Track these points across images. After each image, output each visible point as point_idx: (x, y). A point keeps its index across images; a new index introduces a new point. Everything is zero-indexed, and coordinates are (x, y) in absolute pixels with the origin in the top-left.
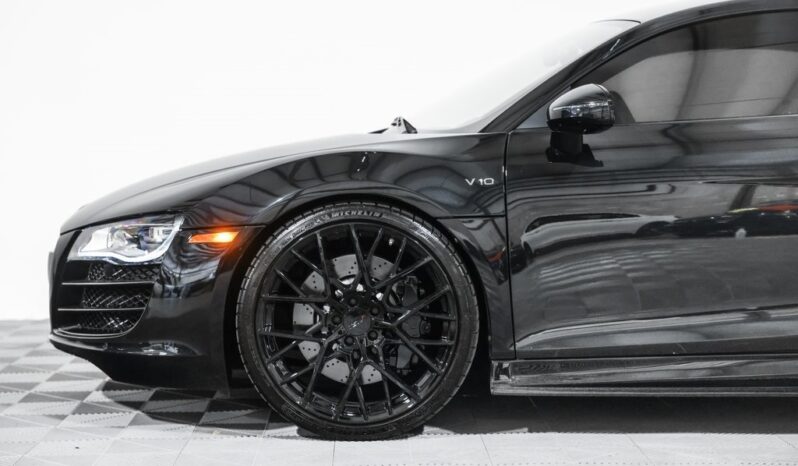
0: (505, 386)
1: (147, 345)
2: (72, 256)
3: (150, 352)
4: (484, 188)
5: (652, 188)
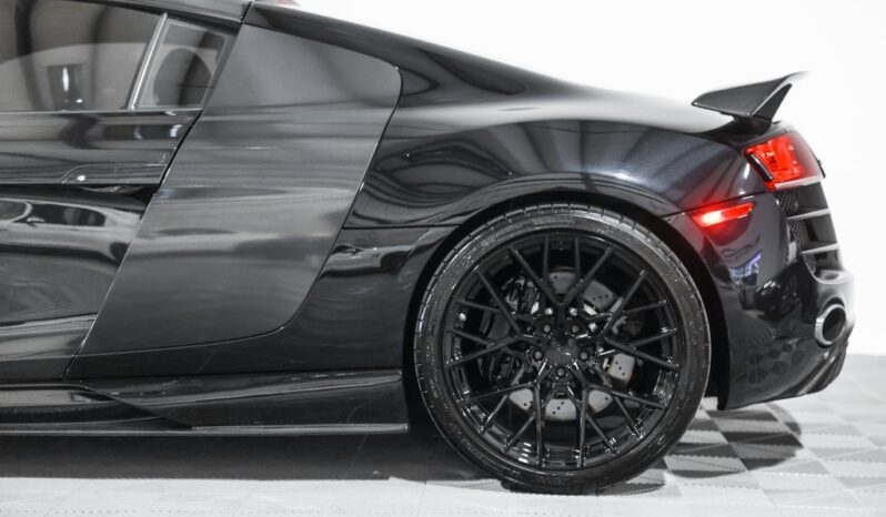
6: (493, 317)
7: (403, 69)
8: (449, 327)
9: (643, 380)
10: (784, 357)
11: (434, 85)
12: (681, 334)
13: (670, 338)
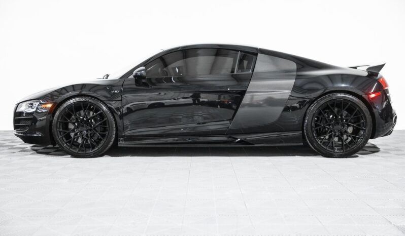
0: (122, 144)
1: (35, 133)
2: (17, 111)
3: (35, 135)
4: (116, 93)
5: (160, 94)
6: (322, 118)
7: (297, 63)
8: (313, 121)
9: (356, 131)
10: (385, 128)
11: (303, 67)
12: (366, 122)
13: (363, 123)
